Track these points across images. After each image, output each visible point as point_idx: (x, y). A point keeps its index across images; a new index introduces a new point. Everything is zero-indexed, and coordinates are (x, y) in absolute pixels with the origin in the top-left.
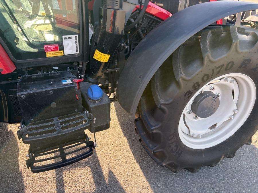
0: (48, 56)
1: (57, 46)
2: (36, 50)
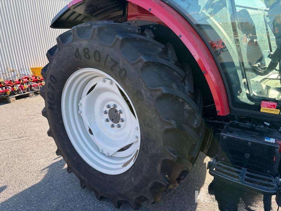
0: (262, 110)
1: (275, 104)
2: (253, 103)
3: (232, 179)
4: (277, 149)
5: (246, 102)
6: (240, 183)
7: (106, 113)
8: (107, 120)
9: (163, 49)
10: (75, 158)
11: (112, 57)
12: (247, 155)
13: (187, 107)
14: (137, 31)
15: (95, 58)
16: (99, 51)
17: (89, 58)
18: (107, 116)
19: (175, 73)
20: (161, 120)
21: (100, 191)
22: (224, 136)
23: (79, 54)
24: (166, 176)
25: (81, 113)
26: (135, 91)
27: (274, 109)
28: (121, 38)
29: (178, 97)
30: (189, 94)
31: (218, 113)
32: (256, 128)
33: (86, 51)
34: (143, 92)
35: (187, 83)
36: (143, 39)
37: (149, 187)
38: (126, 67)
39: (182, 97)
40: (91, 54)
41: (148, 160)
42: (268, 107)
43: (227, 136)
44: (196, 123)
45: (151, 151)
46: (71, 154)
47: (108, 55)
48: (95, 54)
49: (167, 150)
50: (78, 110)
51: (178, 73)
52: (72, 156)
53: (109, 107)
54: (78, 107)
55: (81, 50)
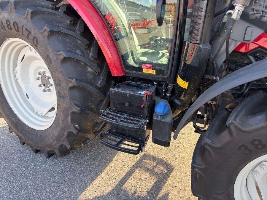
3: (111, 121)
4: (144, 98)
5: (133, 65)
6: (115, 123)
7: (38, 79)
8: (40, 86)
9: (71, 21)
10: (13, 118)
11: (26, 27)
12: (127, 104)
13: (89, 69)
14: (51, 6)
15: (15, 28)
16: (17, 22)
17: (11, 29)
18: (40, 82)
19: (79, 41)
20: (66, 79)
21: (33, 145)
22: (113, 90)
23: (3, 25)
24: (76, 125)
25: (17, 79)
26: (46, 56)
27: (151, 70)
28: (30, 11)
29: (80, 61)
30: (92, 59)
31: (112, 74)
32: (140, 85)
33: (8, 23)
34: (51, 56)
35: (92, 50)
36: (51, 13)
37: (65, 136)
38: (36, 35)
39: (82, 61)
40: (12, 25)
41: (62, 114)
42: (147, 68)
43: (114, 91)
44: (99, 83)
45: (63, 106)
46: (10, 116)
47: (23, 26)
48: (14, 25)
49: (73, 104)
50: (15, 77)
51: (81, 41)
52: (11, 117)
53: (40, 74)
54: (15, 74)
55: (4, 22)
